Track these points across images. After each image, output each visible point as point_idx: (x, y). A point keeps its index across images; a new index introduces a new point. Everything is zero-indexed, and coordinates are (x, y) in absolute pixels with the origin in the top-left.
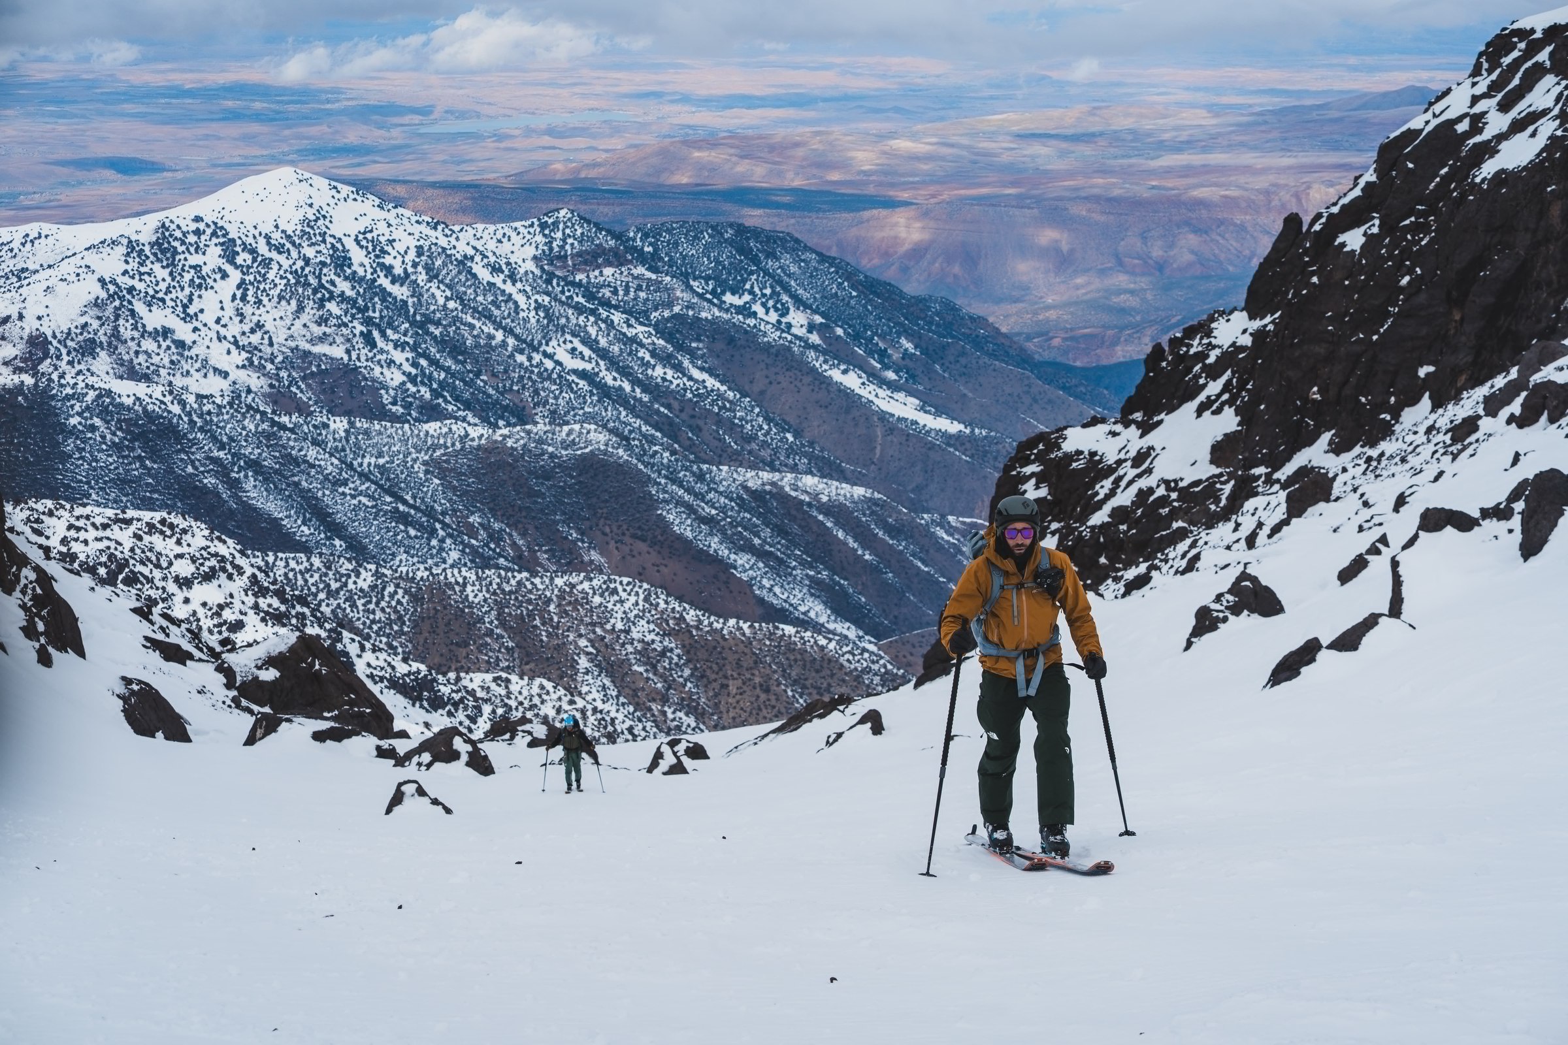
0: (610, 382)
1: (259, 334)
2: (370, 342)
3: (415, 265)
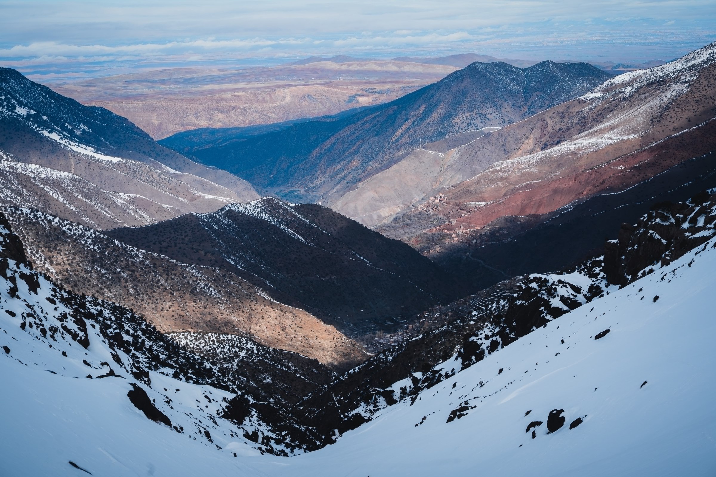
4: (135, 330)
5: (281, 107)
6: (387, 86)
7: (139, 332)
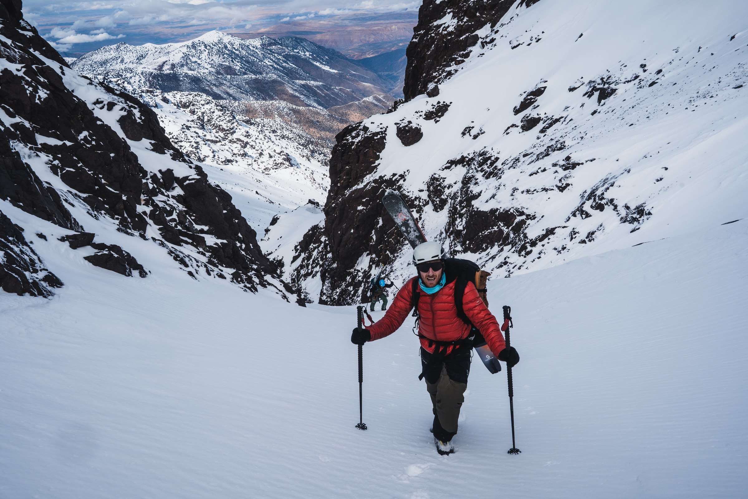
0: (276, 67)
1: (213, 61)
2: (233, 62)
3: (239, 47)
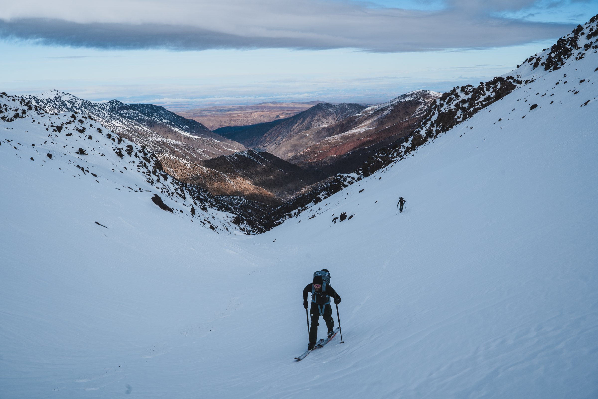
4: (204, 195)
5: (253, 119)
6: (290, 112)
7: (206, 196)
